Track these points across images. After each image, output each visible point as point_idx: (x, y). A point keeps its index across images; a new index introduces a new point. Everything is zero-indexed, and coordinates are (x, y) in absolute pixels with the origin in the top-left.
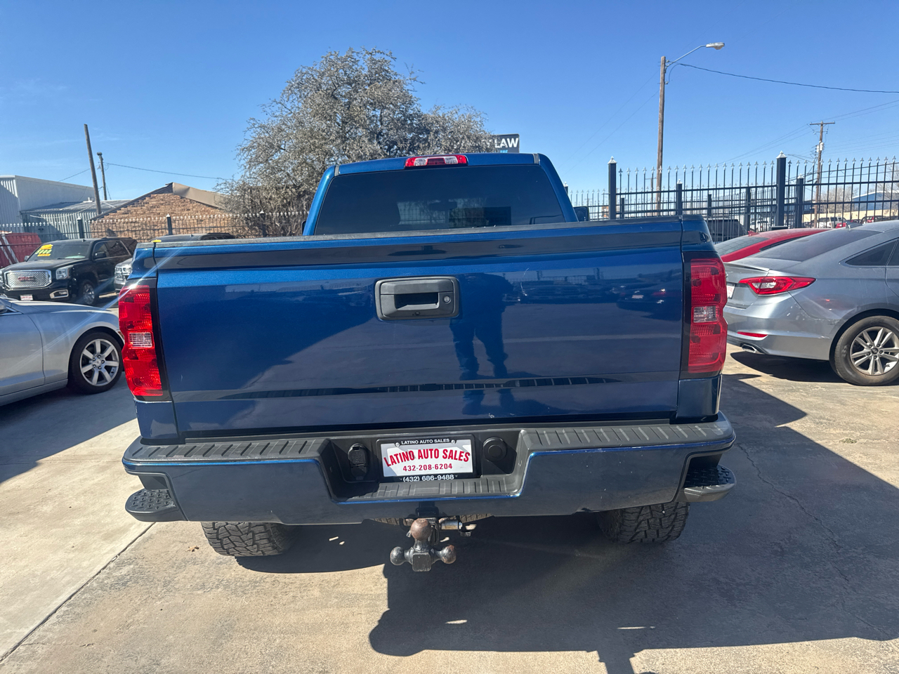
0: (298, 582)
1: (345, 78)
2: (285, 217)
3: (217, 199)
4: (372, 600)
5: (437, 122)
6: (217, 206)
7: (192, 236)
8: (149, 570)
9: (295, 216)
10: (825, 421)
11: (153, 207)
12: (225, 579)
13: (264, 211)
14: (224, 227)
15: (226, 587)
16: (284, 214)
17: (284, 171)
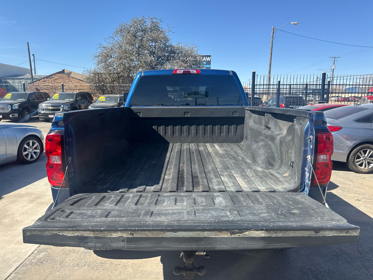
0: (122, 264)
1: (141, 28)
2: (112, 86)
3: (84, 77)
4: (156, 275)
5: (179, 49)
6: (83, 80)
7: (72, 93)
8: (53, 255)
9: (117, 86)
10: (346, 190)
11: (56, 79)
12: (88, 261)
13: (103, 83)
14: (86, 89)
15: (89, 266)
16: (112, 85)
17: (113, 67)
